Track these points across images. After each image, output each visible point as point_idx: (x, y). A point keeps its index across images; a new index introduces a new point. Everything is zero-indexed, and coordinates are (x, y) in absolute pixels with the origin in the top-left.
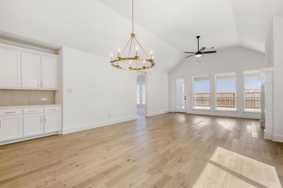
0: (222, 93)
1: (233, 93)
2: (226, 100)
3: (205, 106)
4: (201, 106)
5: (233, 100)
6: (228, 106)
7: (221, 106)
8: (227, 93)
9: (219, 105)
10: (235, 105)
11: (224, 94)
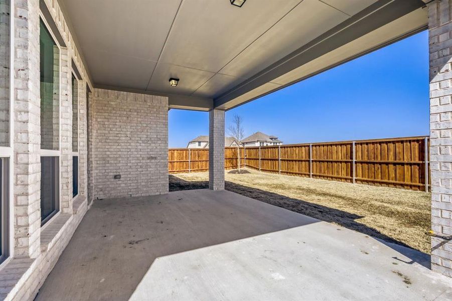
0: (383, 142)
1: (418, 141)
2: (395, 164)
3: (336, 178)
4: (327, 177)
5: (418, 164)
6: (402, 182)
7: (379, 180)
8: (398, 142)
9: (372, 179)
10: (424, 183)
11: (387, 143)
